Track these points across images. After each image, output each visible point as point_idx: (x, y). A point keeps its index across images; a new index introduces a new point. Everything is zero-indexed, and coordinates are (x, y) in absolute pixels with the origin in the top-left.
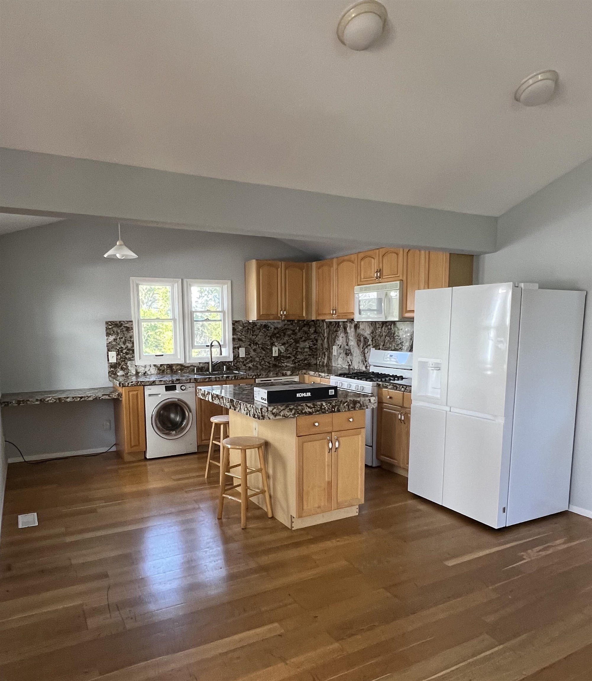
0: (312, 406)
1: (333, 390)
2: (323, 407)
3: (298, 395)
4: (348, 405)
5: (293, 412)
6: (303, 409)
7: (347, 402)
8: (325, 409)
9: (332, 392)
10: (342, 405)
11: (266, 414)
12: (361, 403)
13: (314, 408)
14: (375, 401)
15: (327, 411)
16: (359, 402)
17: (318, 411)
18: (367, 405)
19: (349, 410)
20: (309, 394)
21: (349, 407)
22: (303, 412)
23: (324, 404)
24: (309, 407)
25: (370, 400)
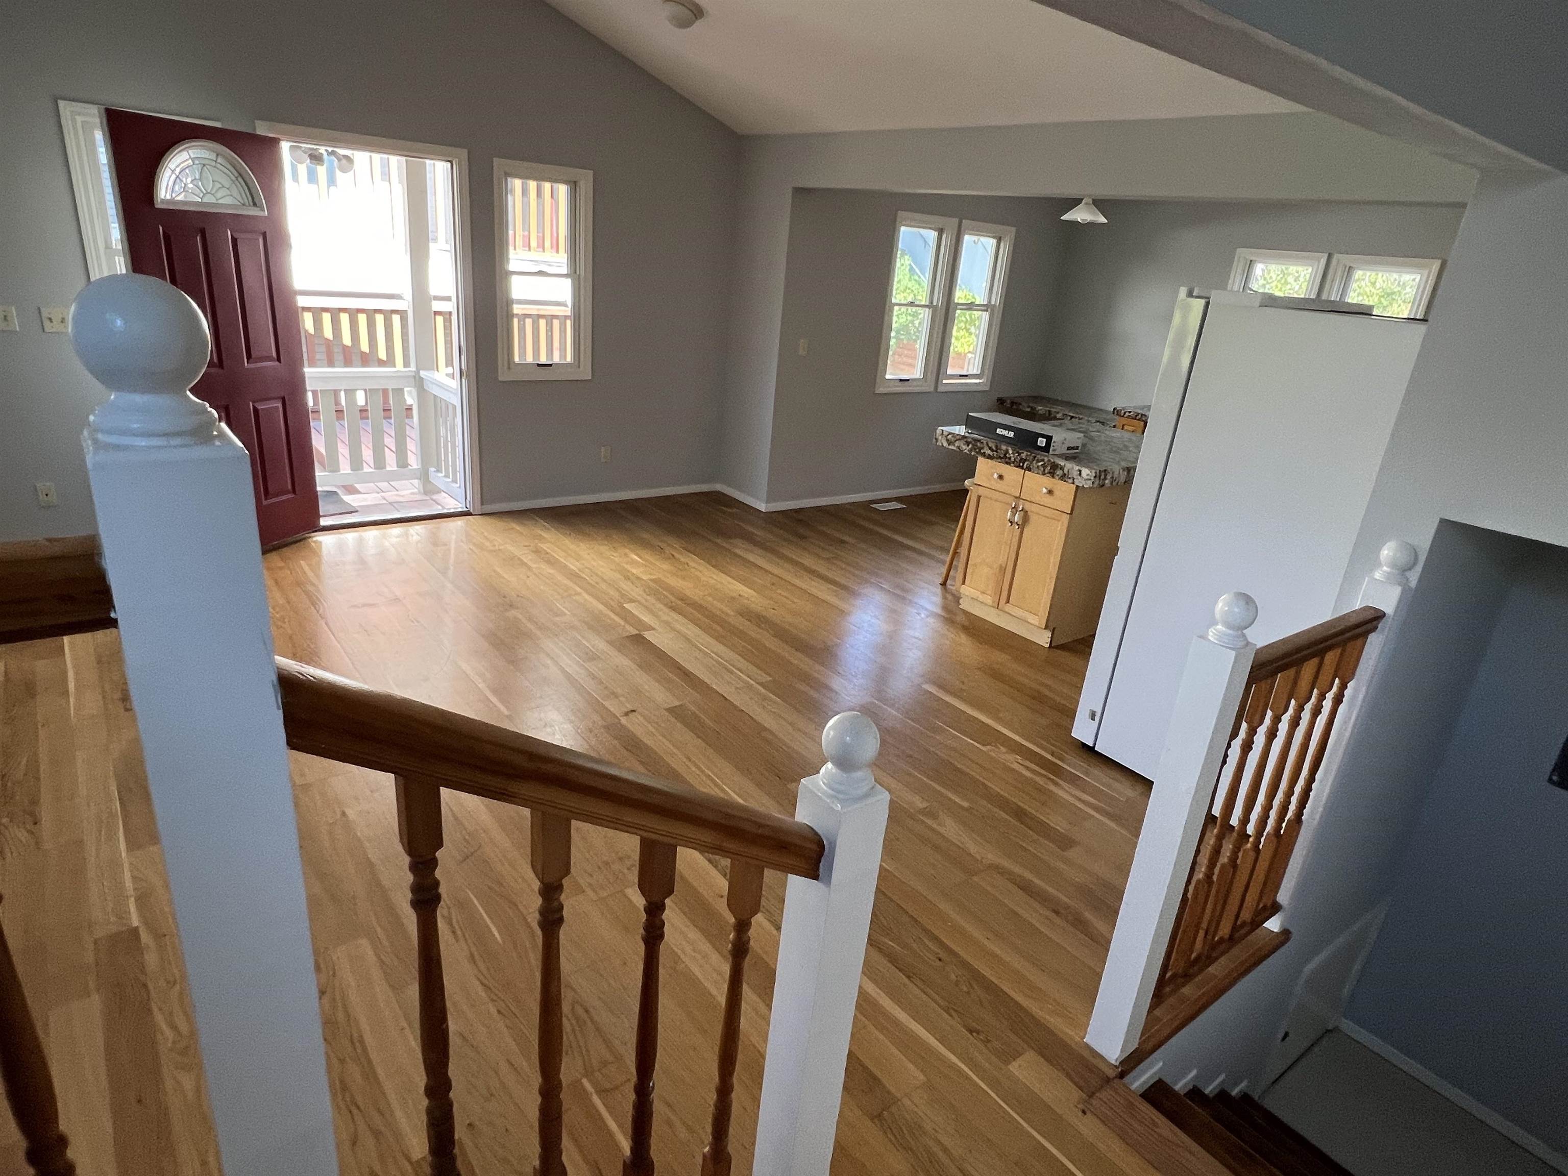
0: (994, 449)
1: (1045, 440)
2: (1007, 455)
3: (999, 431)
4: (1044, 466)
5: (970, 446)
6: (983, 448)
7: (1043, 460)
8: (1010, 458)
9: (1042, 442)
10: (1035, 462)
11: (940, 438)
12: (1066, 471)
13: (996, 451)
14: (1089, 477)
15: (1013, 462)
16: (1062, 468)
17: (1001, 458)
18: (1074, 479)
19: (1044, 474)
20: (1011, 434)
21: (1044, 470)
22: (982, 451)
23: (1011, 452)
24: (990, 448)
25: (1080, 471)
